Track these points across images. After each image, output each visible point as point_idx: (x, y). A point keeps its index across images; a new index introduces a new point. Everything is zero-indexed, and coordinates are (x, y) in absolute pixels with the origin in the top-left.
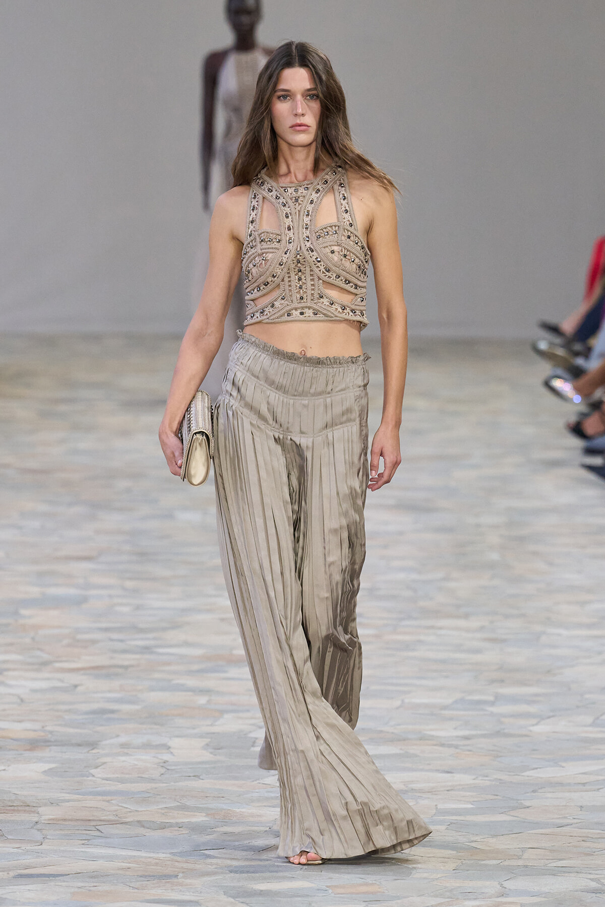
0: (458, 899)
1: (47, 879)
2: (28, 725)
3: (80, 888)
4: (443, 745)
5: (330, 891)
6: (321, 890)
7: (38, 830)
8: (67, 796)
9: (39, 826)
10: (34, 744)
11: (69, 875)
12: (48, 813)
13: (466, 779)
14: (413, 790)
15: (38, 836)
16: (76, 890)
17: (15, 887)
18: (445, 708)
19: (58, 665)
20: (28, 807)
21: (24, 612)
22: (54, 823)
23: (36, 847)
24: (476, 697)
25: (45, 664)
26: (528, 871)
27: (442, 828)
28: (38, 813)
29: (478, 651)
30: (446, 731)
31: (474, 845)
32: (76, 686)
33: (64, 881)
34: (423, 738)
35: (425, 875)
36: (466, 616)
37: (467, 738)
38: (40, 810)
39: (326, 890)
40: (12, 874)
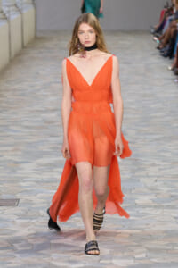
12: (57, 124)
26: (151, 134)
30: (134, 107)
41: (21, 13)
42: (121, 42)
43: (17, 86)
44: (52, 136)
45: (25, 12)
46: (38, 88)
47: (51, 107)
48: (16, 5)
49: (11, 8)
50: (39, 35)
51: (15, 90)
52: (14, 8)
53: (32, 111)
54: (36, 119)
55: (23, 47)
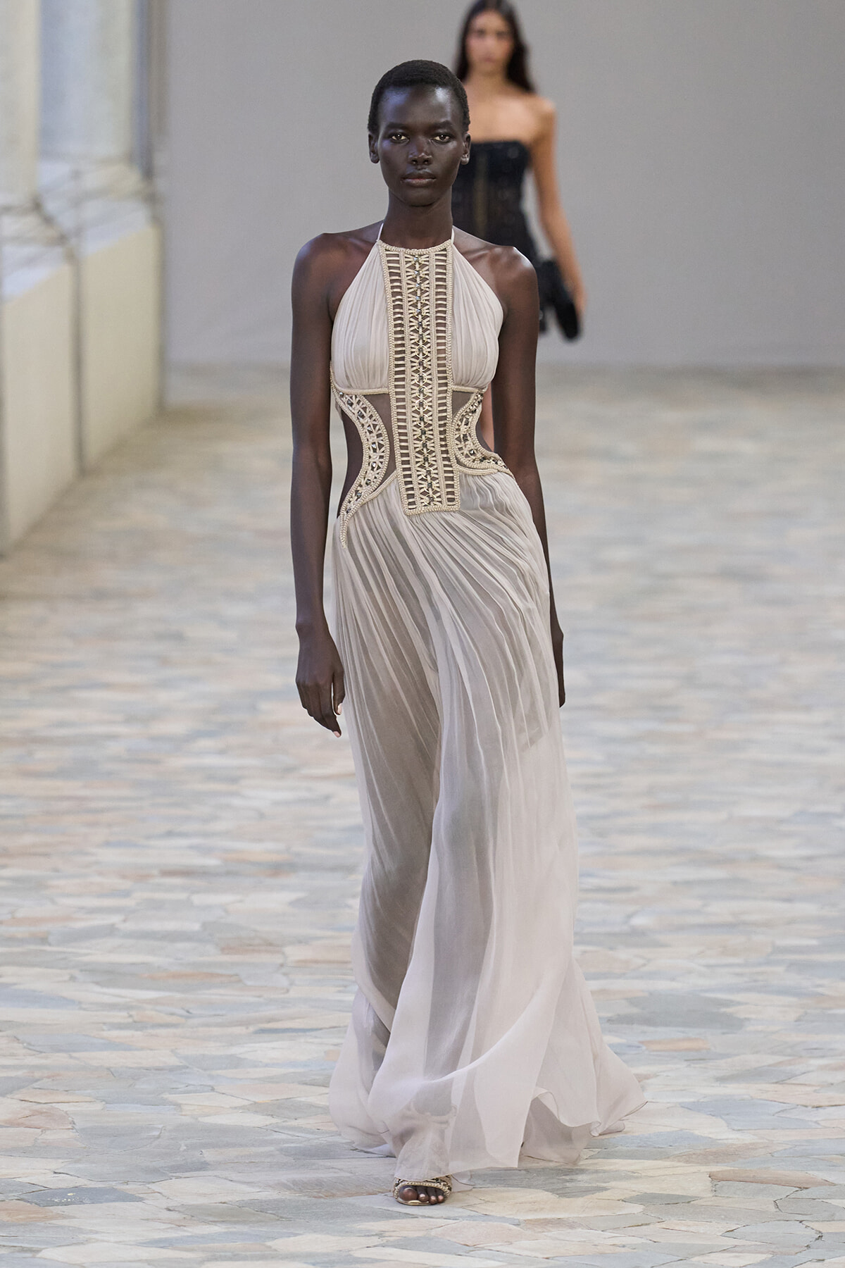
0: (801, 1057)
1: (294, 1034)
2: (270, 845)
3: (335, 1045)
4: (780, 867)
5: (644, 1048)
6: (633, 1046)
7: (285, 974)
8: (319, 933)
9: (284, 970)
10: (278, 869)
11: (321, 1029)
12: (294, 953)
13: (810, 909)
14: (745, 923)
15: (284, 982)
16: (332, 1048)
17: (257, 1045)
18: (781, 821)
19: (305, 771)
20: (271, 945)
21: (264, 706)
22: (302, 965)
23: (282, 996)
24: (821, 808)
25: (288, 770)
27: (780, 969)
28: (283, 953)
29: (822, 751)
30: (783, 850)
31: (820, 990)
32: (327, 798)
33: (316, 1037)
34: (755, 859)
35: (760, 1028)
36: (808, 708)
37: (810, 858)
38: (289, 950)
39: (639, 1047)
40: (252, 1029)
41: (73, 258)
42: (706, 443)
43: (40, 718)
44: (268, 1031)
45: (93, 248)
46: (176, 727)
47: (262, 850)
48: (37, 206)
49: (11, 225)
50: (184, 393)
51: (31, 740)
52: (29, 223)
53: (141, 876)
54: (171, 926)
55: (84, 469)
